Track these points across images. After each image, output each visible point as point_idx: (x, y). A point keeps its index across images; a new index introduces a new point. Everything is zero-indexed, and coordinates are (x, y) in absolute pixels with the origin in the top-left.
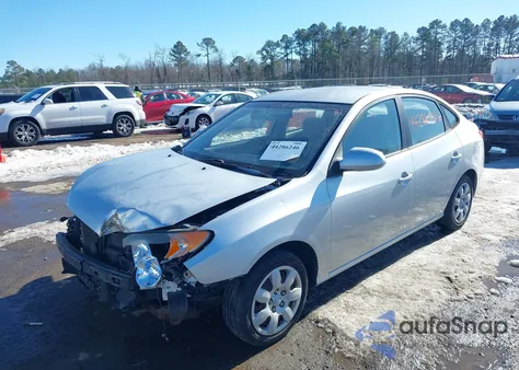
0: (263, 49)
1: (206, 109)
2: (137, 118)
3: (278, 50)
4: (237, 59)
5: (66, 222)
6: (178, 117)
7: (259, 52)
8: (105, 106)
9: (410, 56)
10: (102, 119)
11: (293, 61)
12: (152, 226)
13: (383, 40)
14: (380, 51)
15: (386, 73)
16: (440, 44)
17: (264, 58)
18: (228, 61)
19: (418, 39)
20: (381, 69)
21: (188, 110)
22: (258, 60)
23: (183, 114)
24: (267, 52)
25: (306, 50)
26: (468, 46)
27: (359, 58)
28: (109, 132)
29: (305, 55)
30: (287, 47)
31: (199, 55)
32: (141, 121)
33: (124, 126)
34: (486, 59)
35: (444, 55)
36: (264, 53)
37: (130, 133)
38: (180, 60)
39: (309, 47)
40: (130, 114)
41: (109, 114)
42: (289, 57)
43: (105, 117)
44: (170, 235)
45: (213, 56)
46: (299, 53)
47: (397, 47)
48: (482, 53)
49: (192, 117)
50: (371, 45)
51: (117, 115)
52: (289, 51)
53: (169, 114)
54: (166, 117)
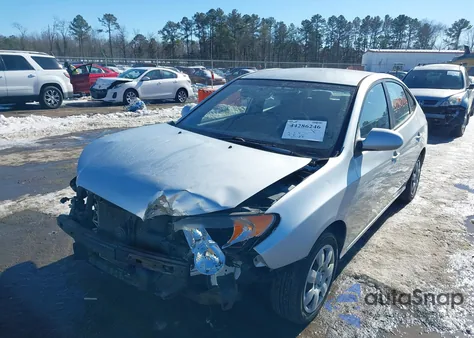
0: (164, 29)
1: (133, 83)
2: (65, 90)
3: (179, 31)
4: (139, 37)
5: (69, 202)
6: (105, 91)
7: (161, 32)
8: (31, 76)
9: (295, 45)
10: (30, 90)
11: (193, 42)
12: (209, 209)
13: (273, 29)
14: (270, 38)
15: (276, 59)
16: (321, 36)
17: (165, 37)
18: (129, 38)
19: (302, 30)
20: (271, 54)
21: (115, 84)
22: (159, 39)
23: (110, 87)
24: (168, 32)
25: (205, 33)
26: (342, 40)
27: (252, 44)
28: (35, 103)
29: (203, 38)
30: (187, 29)
31: (101, 31)
32: (69, 93)
33: (52, 98)
34: (356, 52)
35: (324, 46)
36: (165, 33)
37: (58, 105)
38: (81, 34)
39: (208, 30)
40: (57, 86)
41: (36, 85)
42: (189, 38)
43: (32, 88)
44: (232, 219)
45: (115, 33)
46: (198, 35)
47: (285, 36)
48: (353, 46)
49: (120, 91)
50: (264, 32)
51: (45, 86)
52: (188, 33)
53: (96, 87)
54: (93, 90)
